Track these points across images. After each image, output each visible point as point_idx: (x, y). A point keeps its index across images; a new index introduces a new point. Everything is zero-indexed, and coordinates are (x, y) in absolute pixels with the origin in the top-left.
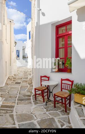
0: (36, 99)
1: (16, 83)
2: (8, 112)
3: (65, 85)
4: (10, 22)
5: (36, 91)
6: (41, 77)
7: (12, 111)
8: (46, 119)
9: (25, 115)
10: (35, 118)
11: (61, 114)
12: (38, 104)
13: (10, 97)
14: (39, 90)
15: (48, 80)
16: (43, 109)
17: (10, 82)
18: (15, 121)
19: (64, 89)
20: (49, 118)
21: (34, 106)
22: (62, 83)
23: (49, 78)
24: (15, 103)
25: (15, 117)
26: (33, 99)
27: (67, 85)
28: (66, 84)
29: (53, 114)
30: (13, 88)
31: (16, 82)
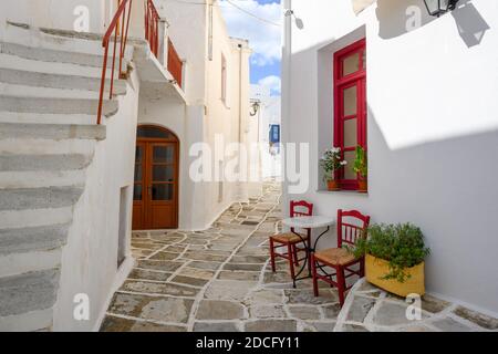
0: (274, 270)
1: (244, 223)
2: (185, 292)
3: (349, 228)
4: (240, 46)
5: (275, 244)
6: (293, 204)
7: (196, 292)
8: (272, 321)
9: (224, 305)
10: (246, 315)
11: (323, 315)
12: (274, 281)
13: (209, 258)
14: (284, 244)
15: (310, 214)
16: (281, 295)
17: (228, 220)
18: (191, 315)
19: (346, 241)
20: (282, 319)
21: (260, 285)
22: (340, 224)
23: (310, 207)
24: (214, 273)
25: (195, 306)
26: (267, 268)
27: (354, 230)
28: (351, 226)
29: (301, 312)
30: (230, 235)
31: (246, 219)
